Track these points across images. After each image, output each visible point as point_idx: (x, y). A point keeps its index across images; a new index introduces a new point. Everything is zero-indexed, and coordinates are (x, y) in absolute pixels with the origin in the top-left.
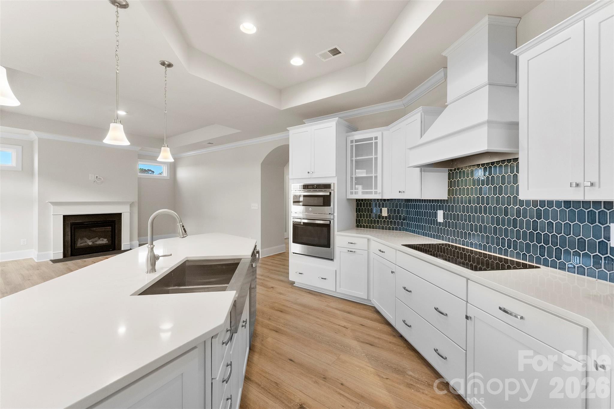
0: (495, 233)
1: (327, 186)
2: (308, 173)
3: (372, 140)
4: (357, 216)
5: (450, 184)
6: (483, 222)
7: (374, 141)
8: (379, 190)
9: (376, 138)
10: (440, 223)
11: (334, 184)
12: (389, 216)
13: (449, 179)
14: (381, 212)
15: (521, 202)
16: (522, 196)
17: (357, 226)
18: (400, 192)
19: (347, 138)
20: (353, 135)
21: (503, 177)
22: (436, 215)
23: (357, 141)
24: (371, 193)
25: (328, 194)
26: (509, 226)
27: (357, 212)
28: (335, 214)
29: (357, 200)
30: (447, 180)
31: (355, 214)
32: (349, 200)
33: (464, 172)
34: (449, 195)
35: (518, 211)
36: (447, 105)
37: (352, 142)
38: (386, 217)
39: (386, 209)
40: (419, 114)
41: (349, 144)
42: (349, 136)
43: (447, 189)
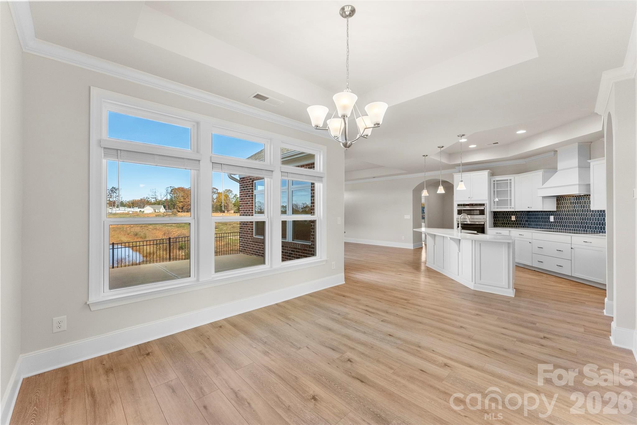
0: (582, 224)
1: (483, 205)
2: (469, 198)
3: (508, 181)
4: (494, 220)
5: (558, 204)
6: (576, 220)
7: (509, 181)
8: (513, 206)
9: (510, 180)
10: (552, 222)
11: (486, 203)
12: (517, 220)
13: (557, 201)
14: (511, 218)
15: (593, 211)
16: (592, 209)
17: (495, 226)
18: (528, 207)
19: (491, 179)
20: (495, 178)
21: (585, 201)
22: (549, 218)
23: (497, 181)
24: (508, 208)
25: (483, 208)
26: (588, 220)
27: (494, 218)
28: (487, 219)
29: (494, 212)
30: (556, 202)
31: (493, 219)
32: (491, 212)
33: (565, 199)
34: (557, 208)
35: (592, 214)
36: (557, 171)
37: (494, 181)
38: (514, 221)
39: (514, 216)
40: (542, 172)
41: (492, 183)
42: (492, 178)
43: (556, 206)
